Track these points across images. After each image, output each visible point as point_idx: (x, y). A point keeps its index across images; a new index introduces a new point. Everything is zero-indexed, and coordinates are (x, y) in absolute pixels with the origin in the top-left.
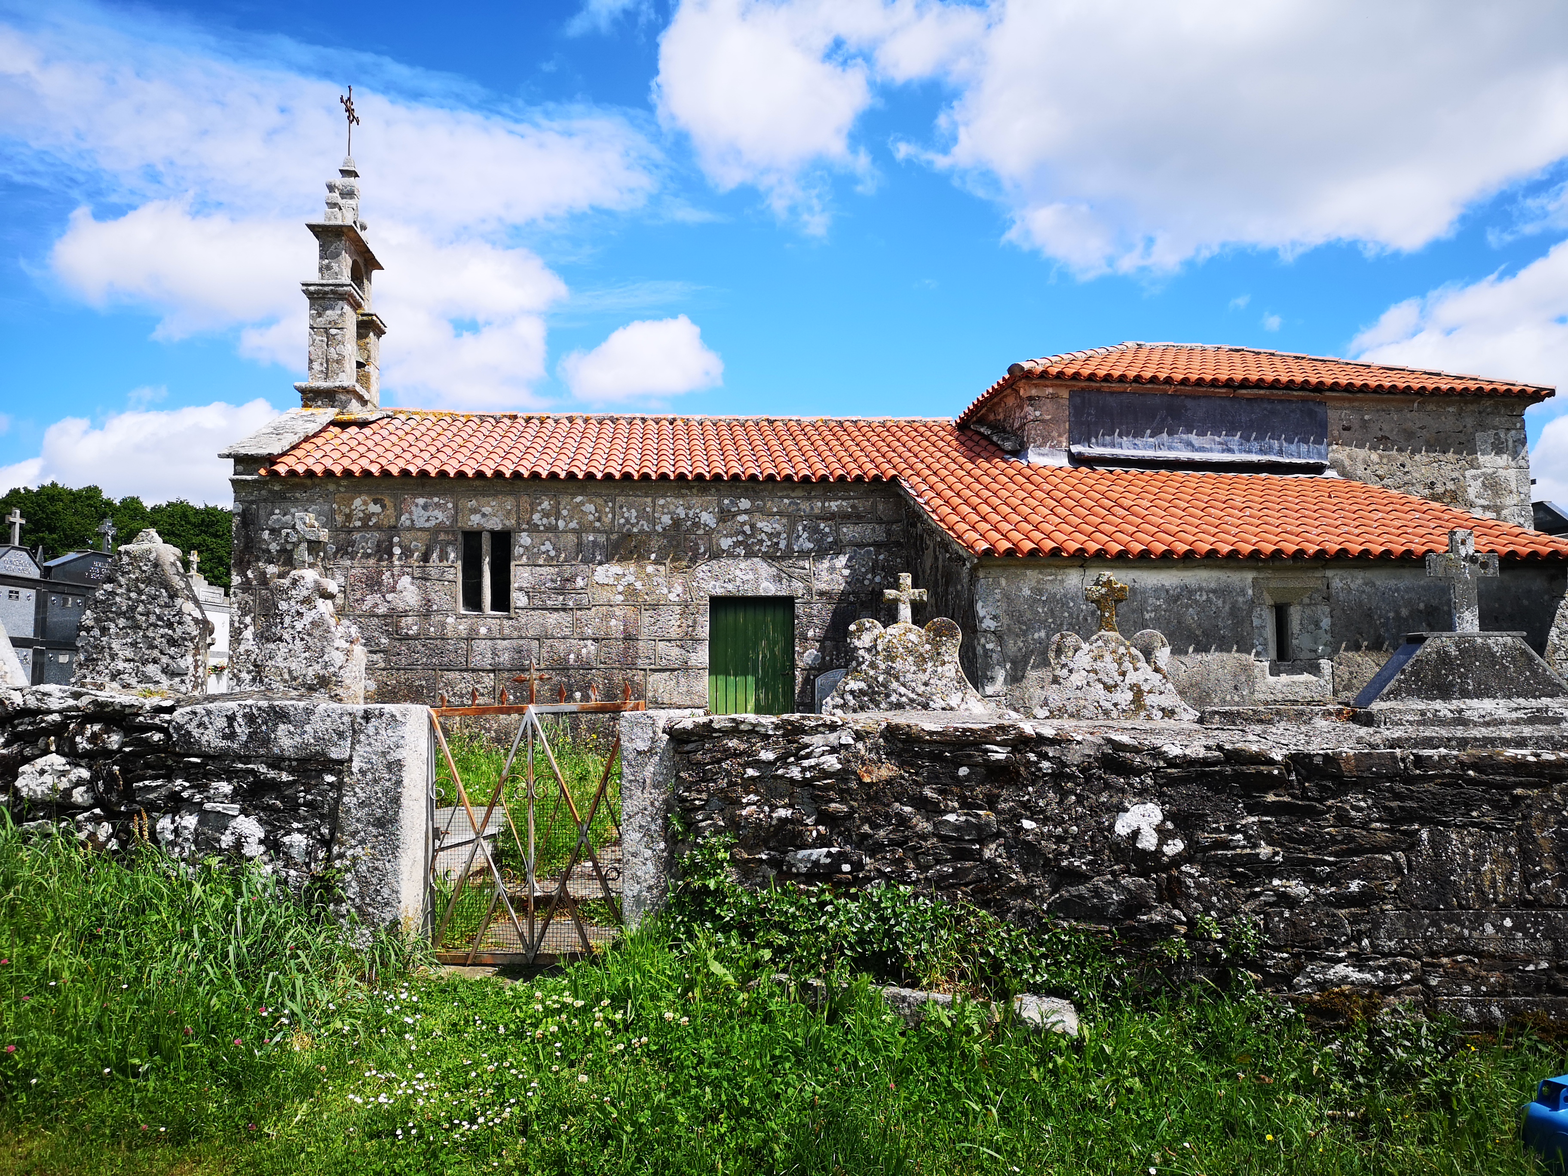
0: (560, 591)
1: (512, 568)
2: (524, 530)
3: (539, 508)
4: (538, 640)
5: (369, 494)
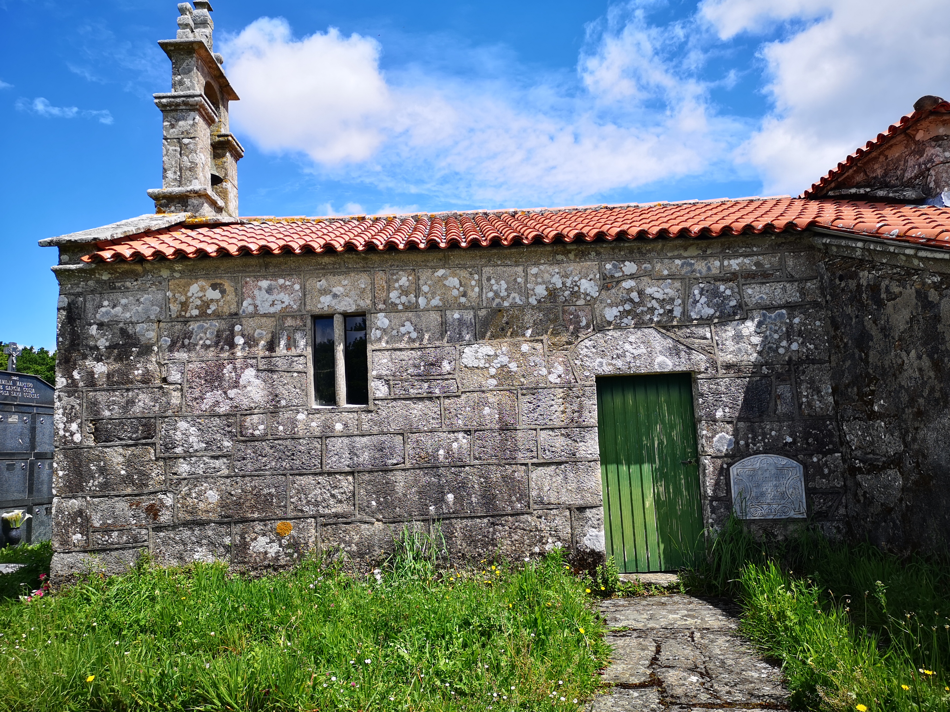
0: (424, 377)
1: (369, 354)
2: (381, 311)
3: (397, 285)
4: (402, 434)
5: (207, 279)
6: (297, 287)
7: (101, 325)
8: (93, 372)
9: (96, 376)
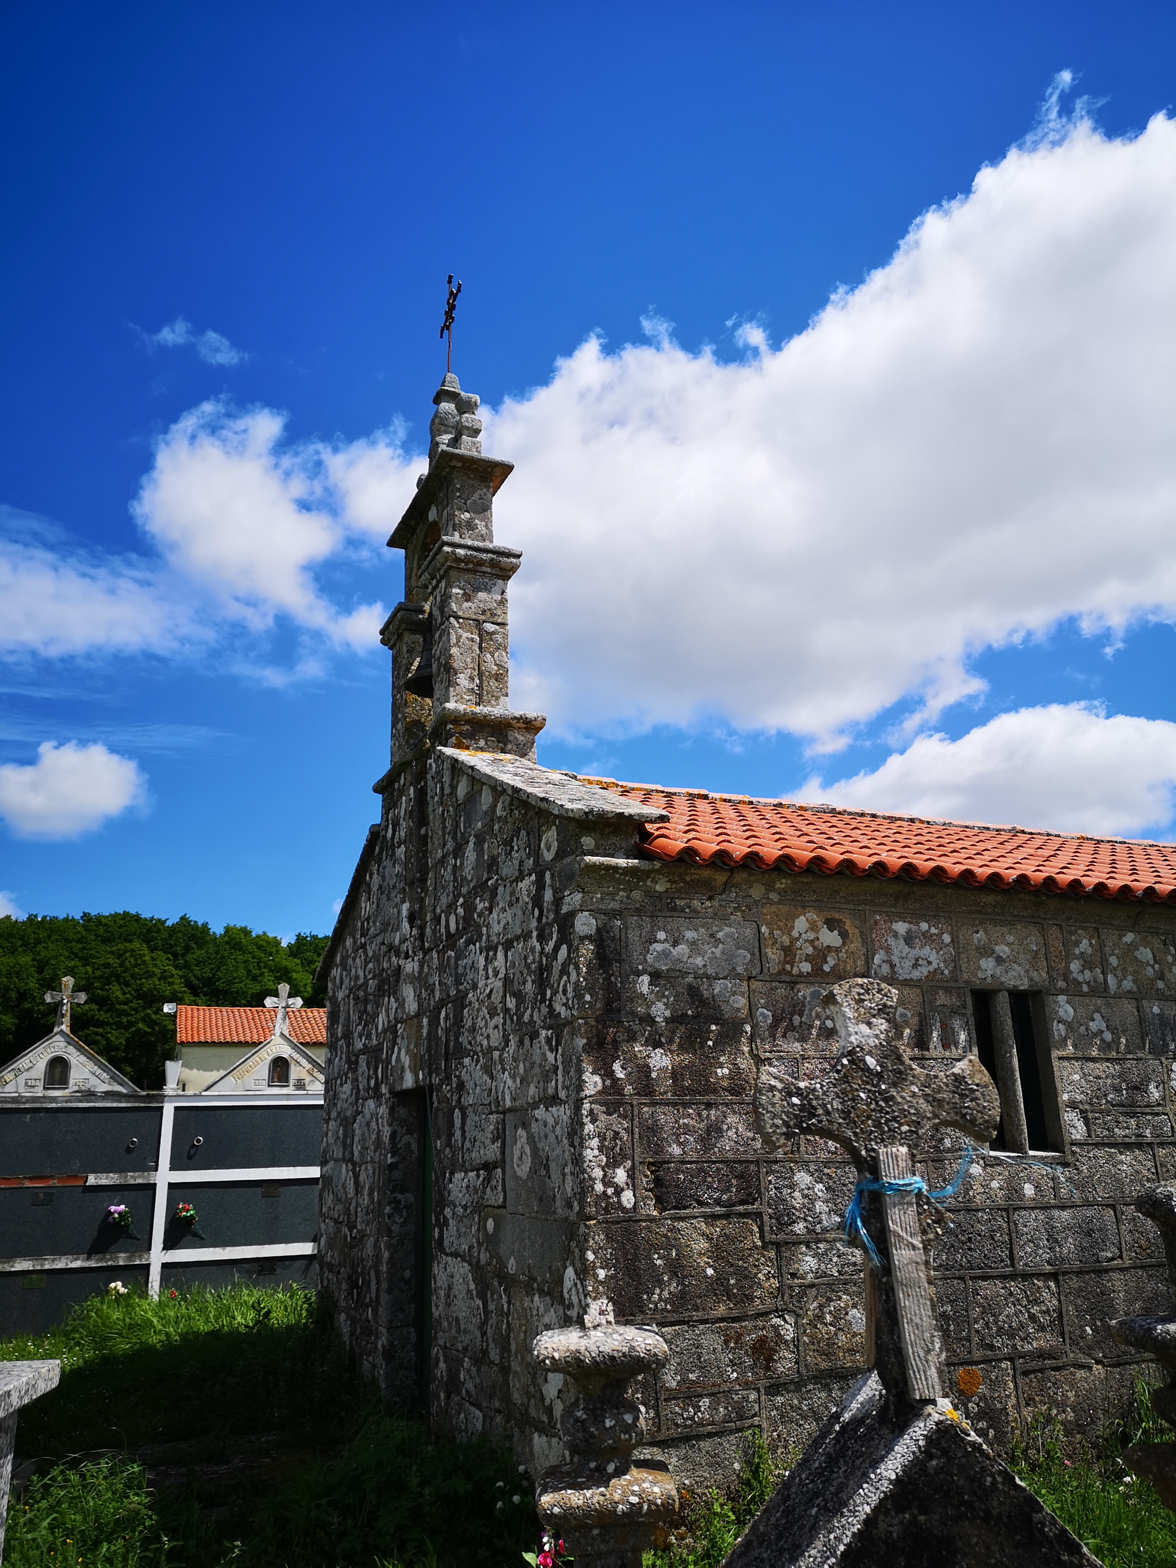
0: (1131, 1109)
1: (1055, 1063)
2: (1062, 992)
4: (1113, 1207)
5: (819, 909)
6: (947, 938)
7: (656, 976)
8: (648, 1066)
9: (654, 1075)
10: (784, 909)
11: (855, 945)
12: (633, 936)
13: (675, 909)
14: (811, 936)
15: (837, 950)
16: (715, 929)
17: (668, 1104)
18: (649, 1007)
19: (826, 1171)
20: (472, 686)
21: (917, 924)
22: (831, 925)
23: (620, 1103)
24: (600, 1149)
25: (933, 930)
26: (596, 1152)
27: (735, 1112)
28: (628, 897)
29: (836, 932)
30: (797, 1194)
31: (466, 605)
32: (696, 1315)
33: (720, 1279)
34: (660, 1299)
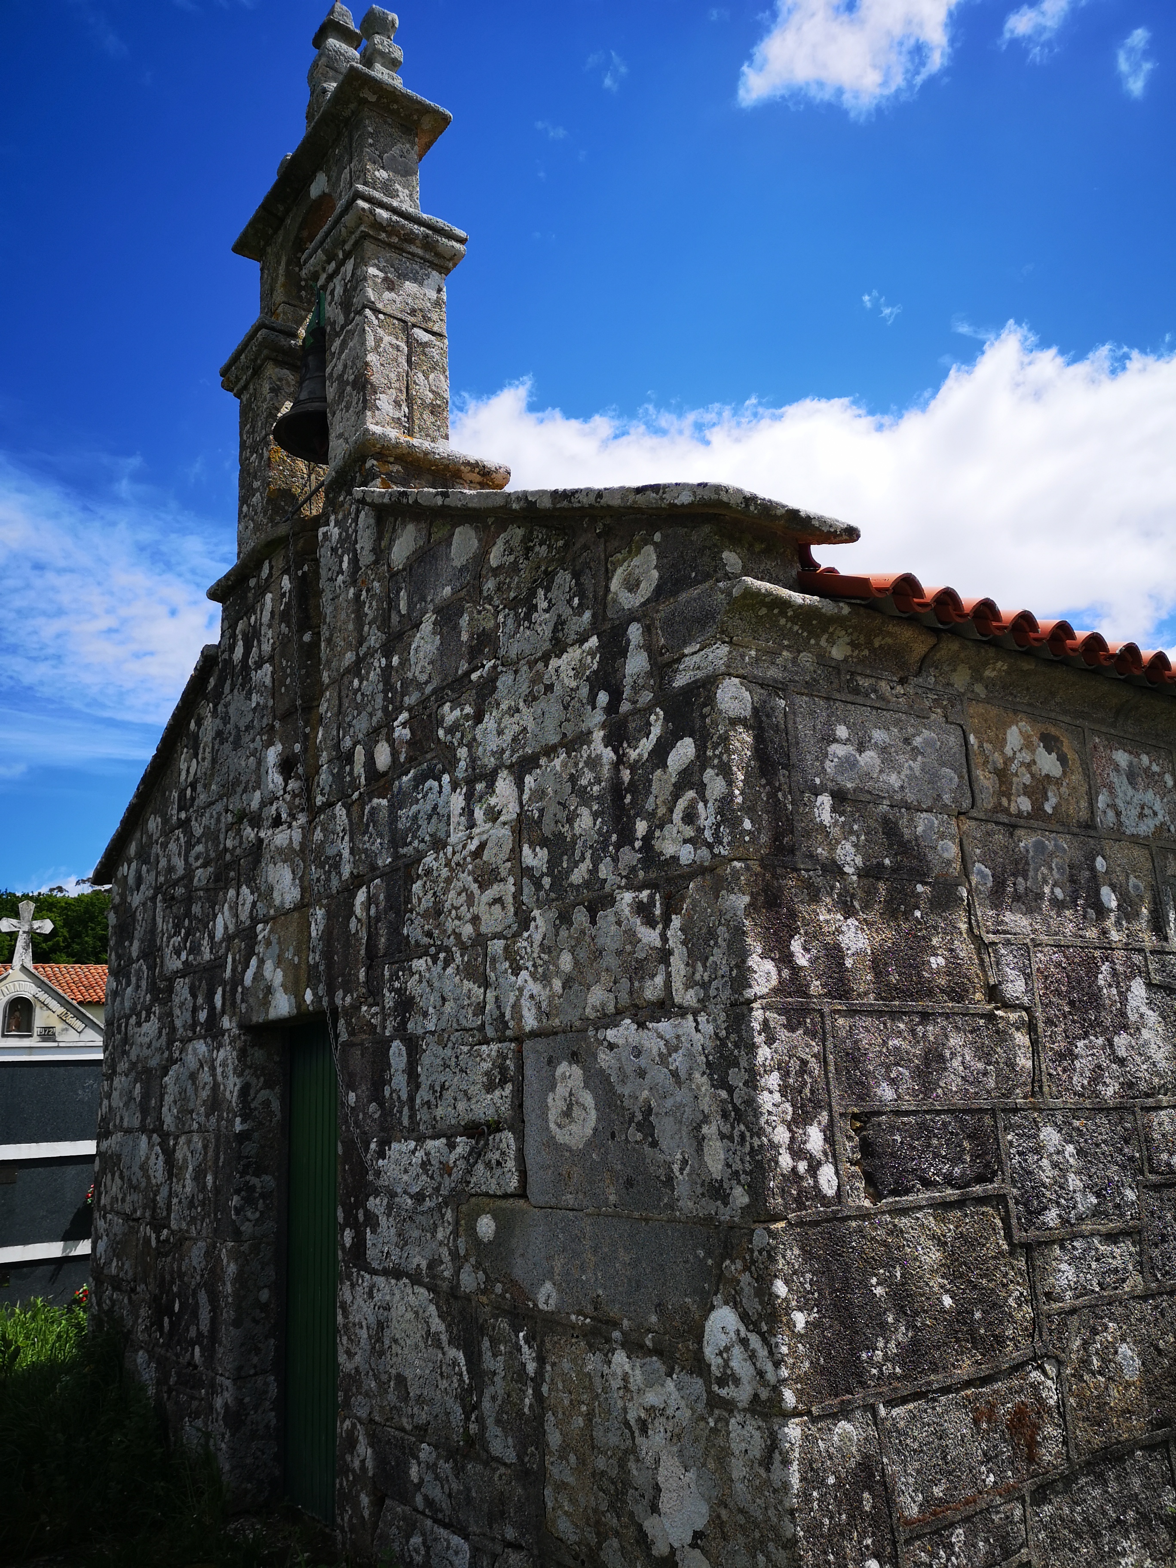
5: (1033, 718)
6: (1169, 780)
7: (840, 797)
8: (840, 949)
9: (849, 963)
10: (994, 711)
11: (1076, 778)
12: (804, 729)
13: (856, 691)
14: (1026, 756)
15: (1058, 782)
16: (911, 730)
17: (870, 1013)
18: (832, 849)
19: (1076, 1123)
20: (397, 415)
21: (1138, 755)
22: (1050, 743)
23: (804, 1011)
24: (784, 1090)
25: (1155, 768)
26: (777, 1097)
27: (957, 1029)
28: (794, 661)
29: (1054, 755)
30: (1045, 1162)
31: (387, 295)
32: (936, 1380)
33: (962, 1313)
34: (886, 1358)
